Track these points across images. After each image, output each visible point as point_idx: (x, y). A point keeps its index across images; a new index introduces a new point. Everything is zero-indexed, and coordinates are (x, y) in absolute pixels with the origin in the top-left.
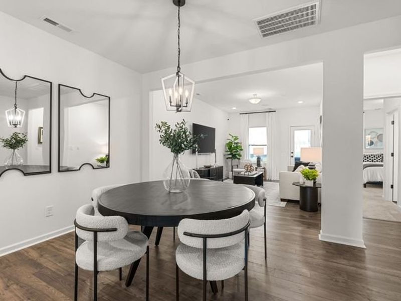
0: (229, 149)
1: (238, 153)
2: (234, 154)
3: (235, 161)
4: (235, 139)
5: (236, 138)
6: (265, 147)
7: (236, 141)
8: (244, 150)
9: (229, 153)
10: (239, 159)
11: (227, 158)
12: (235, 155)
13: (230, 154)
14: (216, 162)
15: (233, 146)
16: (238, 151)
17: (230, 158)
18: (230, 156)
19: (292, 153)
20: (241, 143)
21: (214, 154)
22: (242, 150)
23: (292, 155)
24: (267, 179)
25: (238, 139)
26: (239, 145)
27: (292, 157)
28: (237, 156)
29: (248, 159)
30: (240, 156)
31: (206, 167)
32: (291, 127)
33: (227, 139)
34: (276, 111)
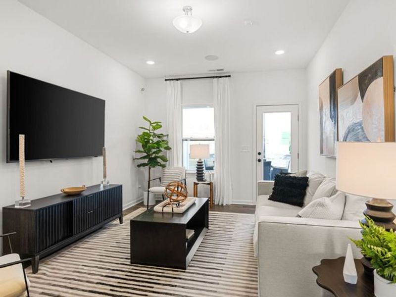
0: (143, 146)
1: (160, 155)
2: (153, 156)
3: (156, 171)
4: (154, 129)
5: (158, 126)
6: (212, 144)
7: (157, 132)
8: (174, 149)
9: (145, 154)
10: (164, 166)
11: (139, 166)
12: (156, 158)
13: (144, 158)
14: (105, 177)
15: (151, 142)
16: (161, 151)
17: (144, 165)
18: (146, 161)
19: (259, 154)
20: (168, 135)
21: (101, 158)
22: (168, 148)
23: (259, 157)
24: (216, 203)
25: (161, 126)
26: (165, 138)
27: (259, 161)
28: (159, 160)
29: (180, 165)
30: (166, 160)
31: (68, 195)
32: (257, 106)
33: (140, 128)
34: (231, 76)
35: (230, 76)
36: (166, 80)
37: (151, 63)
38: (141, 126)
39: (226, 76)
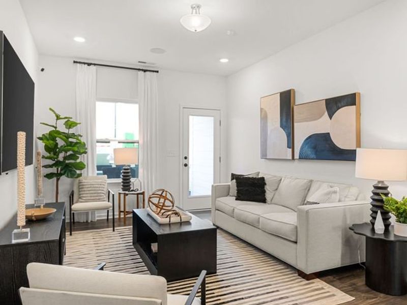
19: (186, 158)
23: (185, 161)
27: (186, 165)
32: (184, 108)
33: (41, 123)
34: (159, 71)
35: (157, 72)
36: (75, 62)
37: (80, 40)
38: (42, 122)
39: (153, 71)
